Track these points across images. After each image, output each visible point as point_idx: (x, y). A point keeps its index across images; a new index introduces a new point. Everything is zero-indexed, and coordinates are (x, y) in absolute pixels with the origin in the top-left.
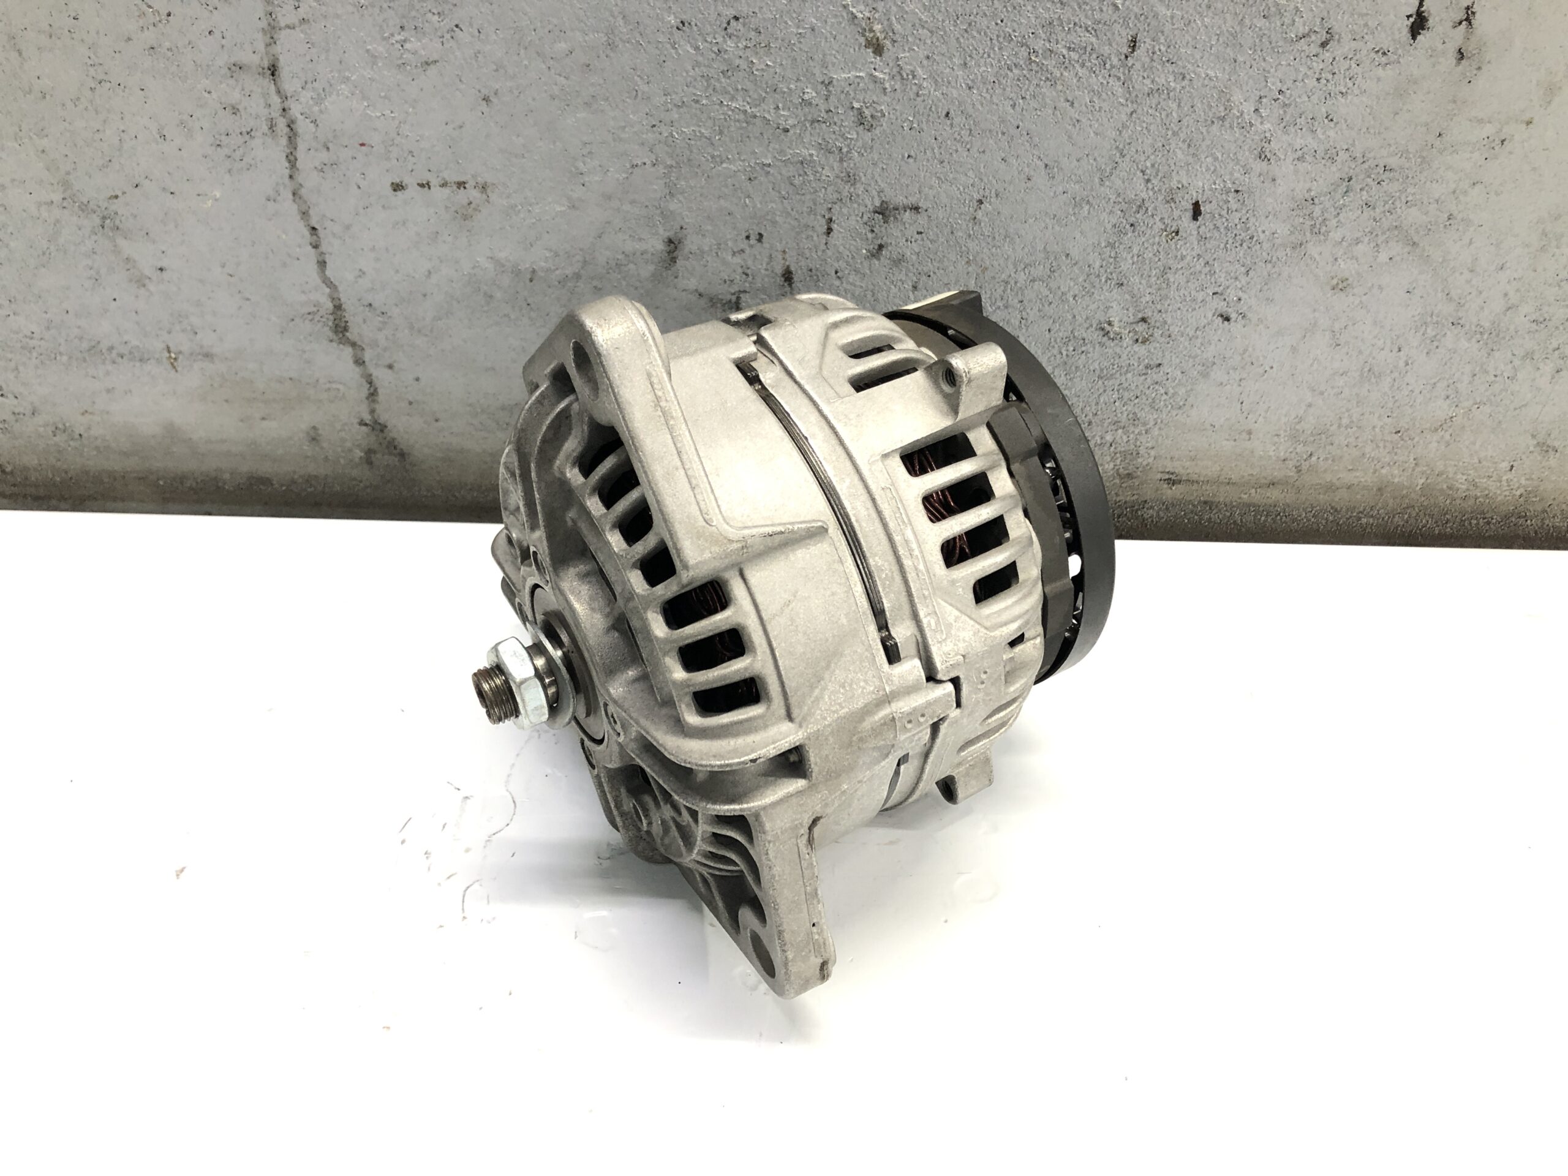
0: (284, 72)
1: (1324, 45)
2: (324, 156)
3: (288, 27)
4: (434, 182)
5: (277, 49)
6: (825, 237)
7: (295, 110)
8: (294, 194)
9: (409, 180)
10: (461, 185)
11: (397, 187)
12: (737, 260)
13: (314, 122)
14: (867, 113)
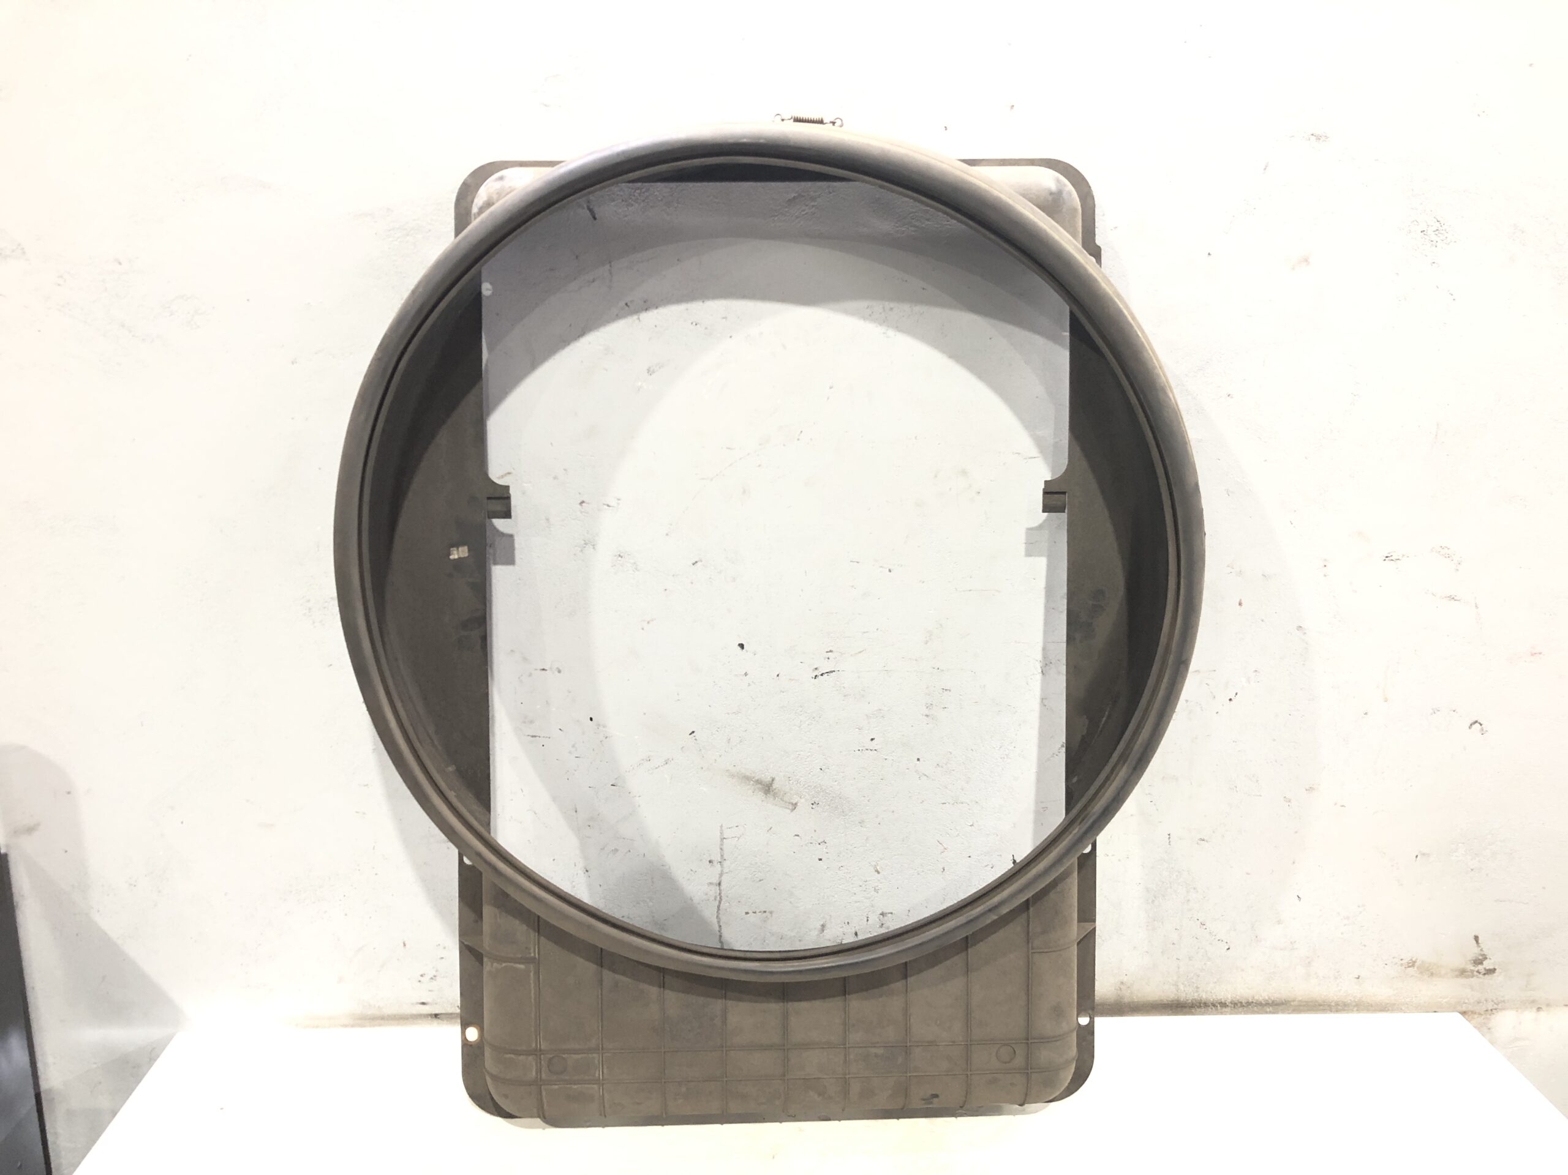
0: (722, 884)
1: (992, 868)
2: (728, 904)
3: (727, 873)
4: (758, 911)
5: (722, 878)
6: (866, 922)
7: (722, 895)
8: (717, 917)
9: (750, 912)
10: (765, 912)
11: (747, 913)
12: (841, 929)
13: (727, 897)
14: (877, 888)
